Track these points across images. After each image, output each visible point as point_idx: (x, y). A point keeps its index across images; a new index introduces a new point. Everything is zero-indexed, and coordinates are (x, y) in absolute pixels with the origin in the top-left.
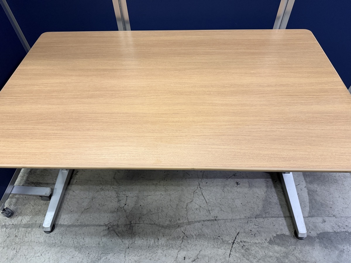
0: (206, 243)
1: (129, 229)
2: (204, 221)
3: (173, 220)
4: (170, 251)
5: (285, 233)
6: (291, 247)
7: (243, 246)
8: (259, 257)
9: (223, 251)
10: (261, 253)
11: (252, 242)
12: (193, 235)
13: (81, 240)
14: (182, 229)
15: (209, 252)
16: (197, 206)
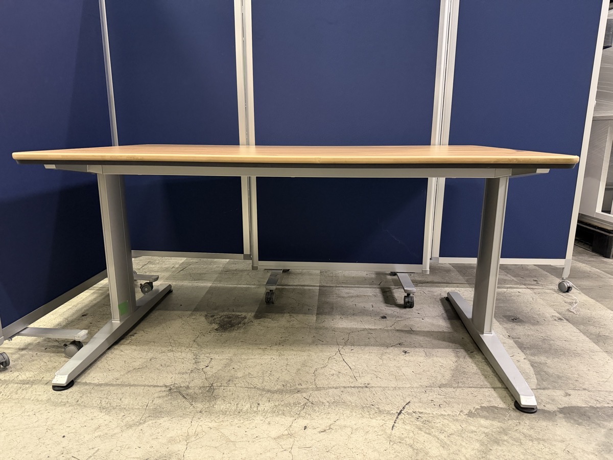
0: (348, 412)
1: (208, 391)
2: (344, 387)
3: (288, 385)
4: (277, 419)
5: (496, 405)
6: (510, 422)
7: (418, 417)
8: (450, 431)
9: (382, 422)
10: (454, 427)
11: (434, 413)
12: (325, 401)
13: (115, 400)
14: (304, 395)
15: (354, 422)
16: (333, 372)
